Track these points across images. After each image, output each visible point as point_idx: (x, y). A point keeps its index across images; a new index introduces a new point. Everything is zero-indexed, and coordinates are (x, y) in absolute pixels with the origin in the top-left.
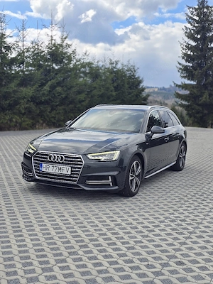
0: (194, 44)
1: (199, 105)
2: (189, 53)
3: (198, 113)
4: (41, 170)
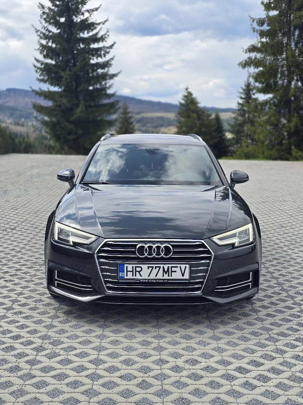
0: (55, 30)
1: (70, 122)
2: (50, 44)
3: (70, 133)
4: (123, 278)
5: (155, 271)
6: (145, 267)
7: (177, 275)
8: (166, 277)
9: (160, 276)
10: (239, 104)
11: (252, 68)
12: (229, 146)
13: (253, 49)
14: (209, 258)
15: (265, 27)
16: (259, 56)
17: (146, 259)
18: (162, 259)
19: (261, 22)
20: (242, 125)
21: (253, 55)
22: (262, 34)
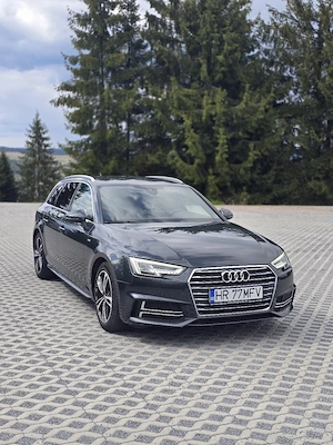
4: (213, 302)
5: (238, 293)
6: (230, 290)
7: (254, 296)
8: (246, 298)
9: (242, 298)
10: (28, 143)
11: (66, 106)
12: (18, 189)
13: (66, 87)
14: (273, 280)
15: (78, 66)
16: (72, 94)
17: (230, 284)
18: (243, 283)
19: (74, 61)
20: (32, 166)
21: (66, 94)
22: (76, 73)
